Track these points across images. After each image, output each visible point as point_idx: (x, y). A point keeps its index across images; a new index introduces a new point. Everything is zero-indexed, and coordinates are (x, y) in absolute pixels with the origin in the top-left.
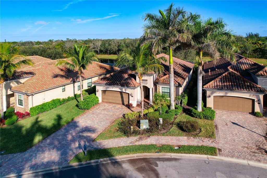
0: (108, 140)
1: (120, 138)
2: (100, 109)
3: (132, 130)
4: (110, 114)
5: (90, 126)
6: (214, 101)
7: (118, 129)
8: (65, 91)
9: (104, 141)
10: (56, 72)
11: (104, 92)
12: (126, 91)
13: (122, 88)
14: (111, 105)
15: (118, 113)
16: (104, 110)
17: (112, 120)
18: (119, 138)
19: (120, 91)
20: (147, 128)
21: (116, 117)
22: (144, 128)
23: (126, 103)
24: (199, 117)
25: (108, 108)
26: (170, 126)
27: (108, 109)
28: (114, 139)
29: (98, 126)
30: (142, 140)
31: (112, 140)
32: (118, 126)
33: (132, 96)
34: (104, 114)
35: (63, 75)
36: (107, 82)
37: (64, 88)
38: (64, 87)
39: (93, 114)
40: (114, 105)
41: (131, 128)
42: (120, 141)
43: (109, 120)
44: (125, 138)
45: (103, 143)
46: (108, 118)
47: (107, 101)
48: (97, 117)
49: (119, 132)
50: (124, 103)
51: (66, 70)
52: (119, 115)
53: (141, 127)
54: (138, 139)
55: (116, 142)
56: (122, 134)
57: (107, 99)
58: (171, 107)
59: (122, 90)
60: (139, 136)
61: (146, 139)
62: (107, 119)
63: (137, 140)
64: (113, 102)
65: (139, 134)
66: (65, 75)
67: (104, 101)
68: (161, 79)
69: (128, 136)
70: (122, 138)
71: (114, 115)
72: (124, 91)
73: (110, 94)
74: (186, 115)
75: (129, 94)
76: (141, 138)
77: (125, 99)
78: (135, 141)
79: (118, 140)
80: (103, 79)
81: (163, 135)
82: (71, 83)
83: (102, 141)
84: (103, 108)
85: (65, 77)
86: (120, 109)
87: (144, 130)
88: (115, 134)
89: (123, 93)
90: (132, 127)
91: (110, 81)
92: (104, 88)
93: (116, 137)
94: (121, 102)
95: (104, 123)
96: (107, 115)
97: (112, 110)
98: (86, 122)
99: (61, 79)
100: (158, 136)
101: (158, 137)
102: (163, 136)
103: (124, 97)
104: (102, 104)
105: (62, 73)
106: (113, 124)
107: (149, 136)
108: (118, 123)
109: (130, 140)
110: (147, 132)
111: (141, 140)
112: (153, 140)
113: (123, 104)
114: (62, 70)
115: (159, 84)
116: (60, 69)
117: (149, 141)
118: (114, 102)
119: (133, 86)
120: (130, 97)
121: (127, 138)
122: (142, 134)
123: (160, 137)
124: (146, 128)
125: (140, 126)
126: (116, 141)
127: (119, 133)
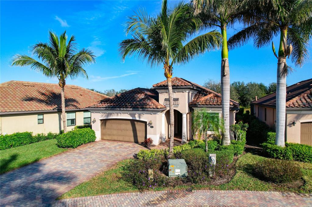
0: (93, 197)
1: (122, 194)
2: (94, 148)
3: (151, 177)
4: (110, 154)
5: (66, 171)
6: (301, 133)
7: (120, 176)
8: (43, 123)
9: (83, 198)
10: (33, 96)
11: (104, 122)
12: (140, 118)
13: (134, 112)
14: (115, 143)
15: (126, 153)
16: (100, 148)
17: (112, 162)
18: (121, 192)
19: (131, 118)
20: (183, 174)
21: (120, 158)
22: (177, 174)
23: (141, 139)
24: (283, 156)
25: (109, 146)
26: (231, 172)
27: (109, 148)
28: (108, 195)
29: (82, 170)
30: (175, 198)
31: (103, 196)
32: (122, 171)
33: (152, 127)
34: (100, 153)
35: (43, 100)
36: (109, 104)
37: (42, 118)
38: (42, 116)
39: (80, 153)
40: (120, 143)
41: (150, 173)
42: (123, 199)
43: (107, 162)
44: (134, 193)
45: (81, 202)
46: (105, 159)
47: (109, 139)
48: (86, 158)
49: (122, 180)
50: (138, 141)
51: (50, 95)
52: (126, 156)
53: (170, 173)
54: (165, 197)
55: (113, 201)
56: (129, 184)
57: (109, 135)
58: (224, 142)
59: (135, 117)
60: (166, 189)
61: (184, 196)
62: (104, 161)
63: (162, 198)
64: (118, 140)
65: (167, 185)
66: (46, 100)
67: (105, 138)
68: (202, 100)
69: (141, 190)
70: (127, 194)
71: (117, 155)
72: (137, 119)
73: (115, 125)
74: (255, 156)
75: (145, 123)
76: (171, 193)
77: (139, 134)
78: (158, 200)
79: (116, 197)
80: (103, 101)
81: (222, 187)
82: (54, 111)
83: (79, 199)
84: (101, 147)
85: (45, 102)
86: (130, 148)
87: (178, 178)
88: (112, 186)
89: (136, 123)
90: (150, 171)
91: (114, 103)
92: (104, 116)
93: (116, 191)
94: (132, 139)
95: (96, 166)
96: (105, 155)
97: (115, 149)
98: (62, 165)
99: (38, 104)
100: (210, 189)
101: (211, 191)
102: (222, 189)
103: (137, 130)
104: (100, 142)
105: (42, 97)
106: (114, 168)
107: (190, 191)
108: (124, 166)
109: (146, 198)
110: (183, 181)
111: (172, 198)
112: (202, 199)
113: (136, 142)
114: (43, 94)
115: (199, 106)
116: (41, 93)
117: (192, 201)
118: (121, 139)
119: (154, 107)
120: (148, 127)
121: (139, 193)
122: (174, 186)
123: (216, 191)
124: (181, 174)
125: (168, 169)
126: (112, 198)
127: (123, 183)
